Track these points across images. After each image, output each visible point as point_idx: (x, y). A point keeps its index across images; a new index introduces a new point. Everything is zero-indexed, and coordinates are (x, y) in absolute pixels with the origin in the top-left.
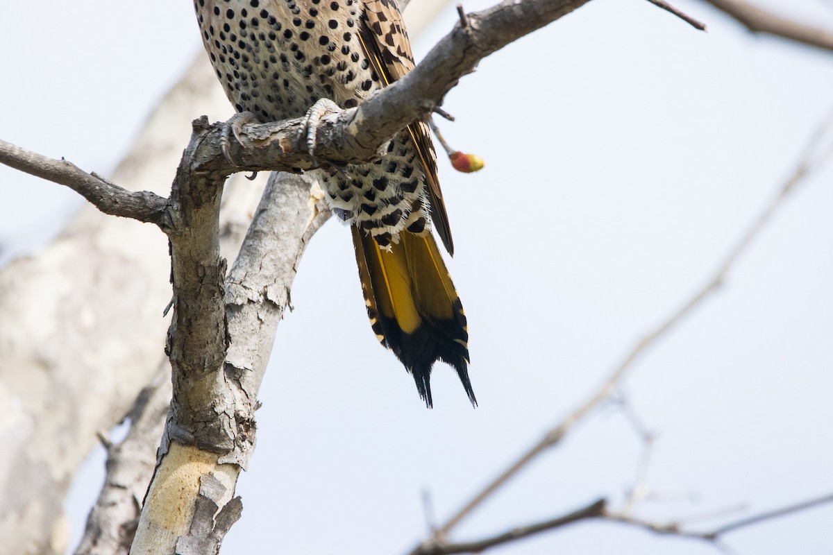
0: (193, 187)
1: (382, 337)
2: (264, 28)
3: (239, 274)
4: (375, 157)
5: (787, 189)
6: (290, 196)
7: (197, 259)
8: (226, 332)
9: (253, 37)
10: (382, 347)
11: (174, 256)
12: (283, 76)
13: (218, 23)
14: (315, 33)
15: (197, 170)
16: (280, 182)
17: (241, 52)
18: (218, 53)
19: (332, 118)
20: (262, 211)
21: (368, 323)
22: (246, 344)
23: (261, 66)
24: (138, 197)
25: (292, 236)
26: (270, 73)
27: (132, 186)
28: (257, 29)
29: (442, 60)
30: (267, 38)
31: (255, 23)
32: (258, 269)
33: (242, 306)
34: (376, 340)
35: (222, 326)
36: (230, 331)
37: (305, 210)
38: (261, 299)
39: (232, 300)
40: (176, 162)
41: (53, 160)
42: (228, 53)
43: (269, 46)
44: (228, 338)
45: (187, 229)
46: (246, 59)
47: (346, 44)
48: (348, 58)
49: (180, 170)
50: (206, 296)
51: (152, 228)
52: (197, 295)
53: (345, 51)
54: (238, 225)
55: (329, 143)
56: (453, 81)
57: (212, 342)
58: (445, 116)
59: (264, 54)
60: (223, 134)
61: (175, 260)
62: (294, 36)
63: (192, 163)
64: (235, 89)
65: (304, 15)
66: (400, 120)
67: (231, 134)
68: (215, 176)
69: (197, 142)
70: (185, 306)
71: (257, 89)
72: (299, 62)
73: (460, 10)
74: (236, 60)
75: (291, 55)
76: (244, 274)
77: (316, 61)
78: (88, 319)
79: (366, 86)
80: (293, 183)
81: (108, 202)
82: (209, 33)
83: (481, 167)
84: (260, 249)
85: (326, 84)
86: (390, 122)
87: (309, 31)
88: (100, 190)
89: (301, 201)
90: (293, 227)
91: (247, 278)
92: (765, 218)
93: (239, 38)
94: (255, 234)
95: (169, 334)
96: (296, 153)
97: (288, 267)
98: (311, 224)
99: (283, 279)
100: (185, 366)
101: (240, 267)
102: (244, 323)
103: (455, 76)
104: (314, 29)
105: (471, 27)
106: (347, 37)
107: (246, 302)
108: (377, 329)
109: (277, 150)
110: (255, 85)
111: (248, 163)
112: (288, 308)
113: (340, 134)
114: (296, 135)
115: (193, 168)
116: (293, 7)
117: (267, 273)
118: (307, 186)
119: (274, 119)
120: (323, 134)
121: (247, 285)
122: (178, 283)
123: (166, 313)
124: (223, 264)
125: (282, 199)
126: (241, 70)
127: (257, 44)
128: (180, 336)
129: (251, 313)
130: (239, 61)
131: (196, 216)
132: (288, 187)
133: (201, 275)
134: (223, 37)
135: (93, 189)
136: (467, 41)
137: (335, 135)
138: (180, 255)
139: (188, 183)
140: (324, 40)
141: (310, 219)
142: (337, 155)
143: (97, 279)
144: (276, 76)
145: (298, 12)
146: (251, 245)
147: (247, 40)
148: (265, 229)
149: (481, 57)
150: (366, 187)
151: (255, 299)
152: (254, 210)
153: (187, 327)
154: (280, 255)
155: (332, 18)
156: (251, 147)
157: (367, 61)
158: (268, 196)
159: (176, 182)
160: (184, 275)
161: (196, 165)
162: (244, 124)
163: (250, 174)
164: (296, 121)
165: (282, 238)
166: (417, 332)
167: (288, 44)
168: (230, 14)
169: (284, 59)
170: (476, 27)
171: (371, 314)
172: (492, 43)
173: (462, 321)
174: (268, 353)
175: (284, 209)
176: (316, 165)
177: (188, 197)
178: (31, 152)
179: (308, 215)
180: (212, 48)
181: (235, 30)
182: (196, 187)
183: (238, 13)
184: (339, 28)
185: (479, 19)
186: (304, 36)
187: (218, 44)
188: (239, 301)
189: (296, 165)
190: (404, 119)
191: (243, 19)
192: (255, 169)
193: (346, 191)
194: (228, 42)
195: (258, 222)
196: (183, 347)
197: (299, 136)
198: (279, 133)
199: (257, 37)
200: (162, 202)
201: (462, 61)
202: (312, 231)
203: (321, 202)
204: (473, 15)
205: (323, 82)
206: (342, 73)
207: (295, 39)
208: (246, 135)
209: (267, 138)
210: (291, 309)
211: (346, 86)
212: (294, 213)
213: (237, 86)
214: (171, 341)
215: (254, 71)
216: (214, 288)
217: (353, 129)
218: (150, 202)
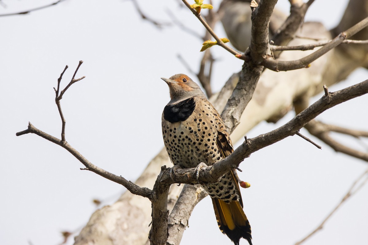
0: (160, 187)
1: (222, 231)
2: (186, 141)
3: (173, 215)
4: (217, 182)
5: (344, 200)
6: (190, 192)
7: (160, 209)
8: (168, 233)
9: (182, 144)
10: (223, 234)
11: (153, 208)
12: (191, 156)
13: (171, 139)
14: (204, 143)
15: (162, 182)
16: (187, 187)
17: (178, 148)
18: (169, 148)
19: (204, 168)
20: (181, 196)
21: (218, 227)
22: (174, 237)
23: (184, 153)
24: (143, 189)
25: (190, 204)
26: (187, 155)
27: (141, 186)
28: (184, 142)
29: (239, 153)
30: (187, 144)
31: (183, 140)
32: (179, 214)
33: (173, 225)
34: (220, 232)
35: (166, 231)
36: (169, 233)
37: (194, 197)
38: (179, 223)
39: (170, 223)
40: (156, 179)
41: (117, 176)
42: (173, 148)
43: (188, 147)
44: (168, 235)
45: (157, 200)
46: (179, 150)
47: (213, 146)
48: (213, 150)
49: (156, 182)
50: (162, 221)
51: (147, 199)
52: (159, 221)
53: (212, 148)
54: (174, 200)
55: (203, 176)
56: (242, 159)
57: (163, 236)
58: (239, 170)
59: (185, 149)
60: (171, 172)
61: (153, 209)
62: (196, 144)
63: (160, 180)
64: (174, 159)
65: (200, 137)
66: (225, 170)
67: (173, 172)
68: (167, 184)
69: (162, 173)
70: (155, 224)
71: (182, 160)
72: (198, 152)
73: (245, 138)
74: (176, 151)
75: (195, 150)
76: (174, 215)
77: (204, 151)
78: (125, 226)
79: (219, 159)
80: (191, 188)
81: (134, 190)
82: (167, 141)
83: (249, 186)
84: (180, 208)
85: (206, 158)
86: (222, 171)
87: (201, 142)
88: (132, 186)
89: (193, 194)
90: (190, 201)
91: (175, 217)
92: (336, 208)
93: (177, 144)
94: (178, 203)
95: (150, 232)
96: (193, 178)
97: (188, 214)
98: (196, 201)
99: (186, 217)
100: (154, 242)
101: (173, 213)
102: (173, 230)
103: (243, 158)
104: (203, 142)
105: (249, 143)
106: (213, 144)
107: (174, 224)
108: (221, 228)
109: (187, 178)
110: (181, 159)
111: (177, 181)
112: (187, 226)
113: (206, 173)
114: (193, 173)
115: (160, 181)
116: (196, 135)
117: (181, 215)
118: (196, 189)
119: (187, 168)
120: (201, 173)
121: (175, 219)
122: (154, 217)
123: (149, 226)
124: (168, 212)
125: (187, 193)
126: (177, 154)
127: (183, 146)
128: (153, 233)
129: (176, 227)
130: (177, 151)
131: (161, 196)
132: (190, 189)
133: (161, 215)
134: (172, 143)
135: (130, 186)
136: (247, 147)
137: (205, 174)
138: (155, 208)
139: (159, 186)
140: (206, 145)
141: (196, 199)
142: (205, 180)
143: (129, 214)
144: (189, 156)
145: (198, 137)
146: (177, 206)
147: (180, 145)
148: (182, 202)
149: (251, 152)
150: (216, 189)
151: (177, 223)
152: (179, 196)
153: (156, 230)
154: (186, 210)
155: (209, 138)
156: (179, 176)
157: (219, 151)
158: (183, 192)
159: (155, 185)
160: (156, 214)
161: (161, 180)
162: (177, 169)
163: (178, 184)
164: (193, 169)
165: (187, 205)
166: (234, 230)
167: (194, 146)
168: (175, 137)
169: (192, 151)
170: (250, 143)
171: (219, 224)
172: (255, 149)
173: (249, 227)
174: (180, 240)
175: (188, 196)
176: (199, 183)
177: (158, 190)
178: (111, 173)
179: (195, 198)
180: (168, 146)
181: (177, 141)
182: (161, 187)
183: (178, 136)
184: (211, 141)
185: (251, 141)
186: (200, 144)
187: (170, 145)
188: (172, 223)
189: (193, 182)
190: (226, 170)
191: (180, 138)
192: (180, 183)
193: (210, 190)
194: (174, 145)
195: (180, 199)
196: (154, 237)
197: (194, 173)
198: (188, 172)
199: (184, 144)
200: (150, 191)
201: (245, 153)
202: (196, 203)
203: (200, 194)
204: (249, 139)
205: (205, 158)
206: (211, 155)
207: (196, 145)
208: (177, 172)
209: (184, 174)
210: (188, 227)
211: (213, 159)
212: (191, 197)
213: (175, 158)
214: (150, 234)
215: (181, 154)
216: (165, 219)
217: (211, 172)
218: (147, 191)
